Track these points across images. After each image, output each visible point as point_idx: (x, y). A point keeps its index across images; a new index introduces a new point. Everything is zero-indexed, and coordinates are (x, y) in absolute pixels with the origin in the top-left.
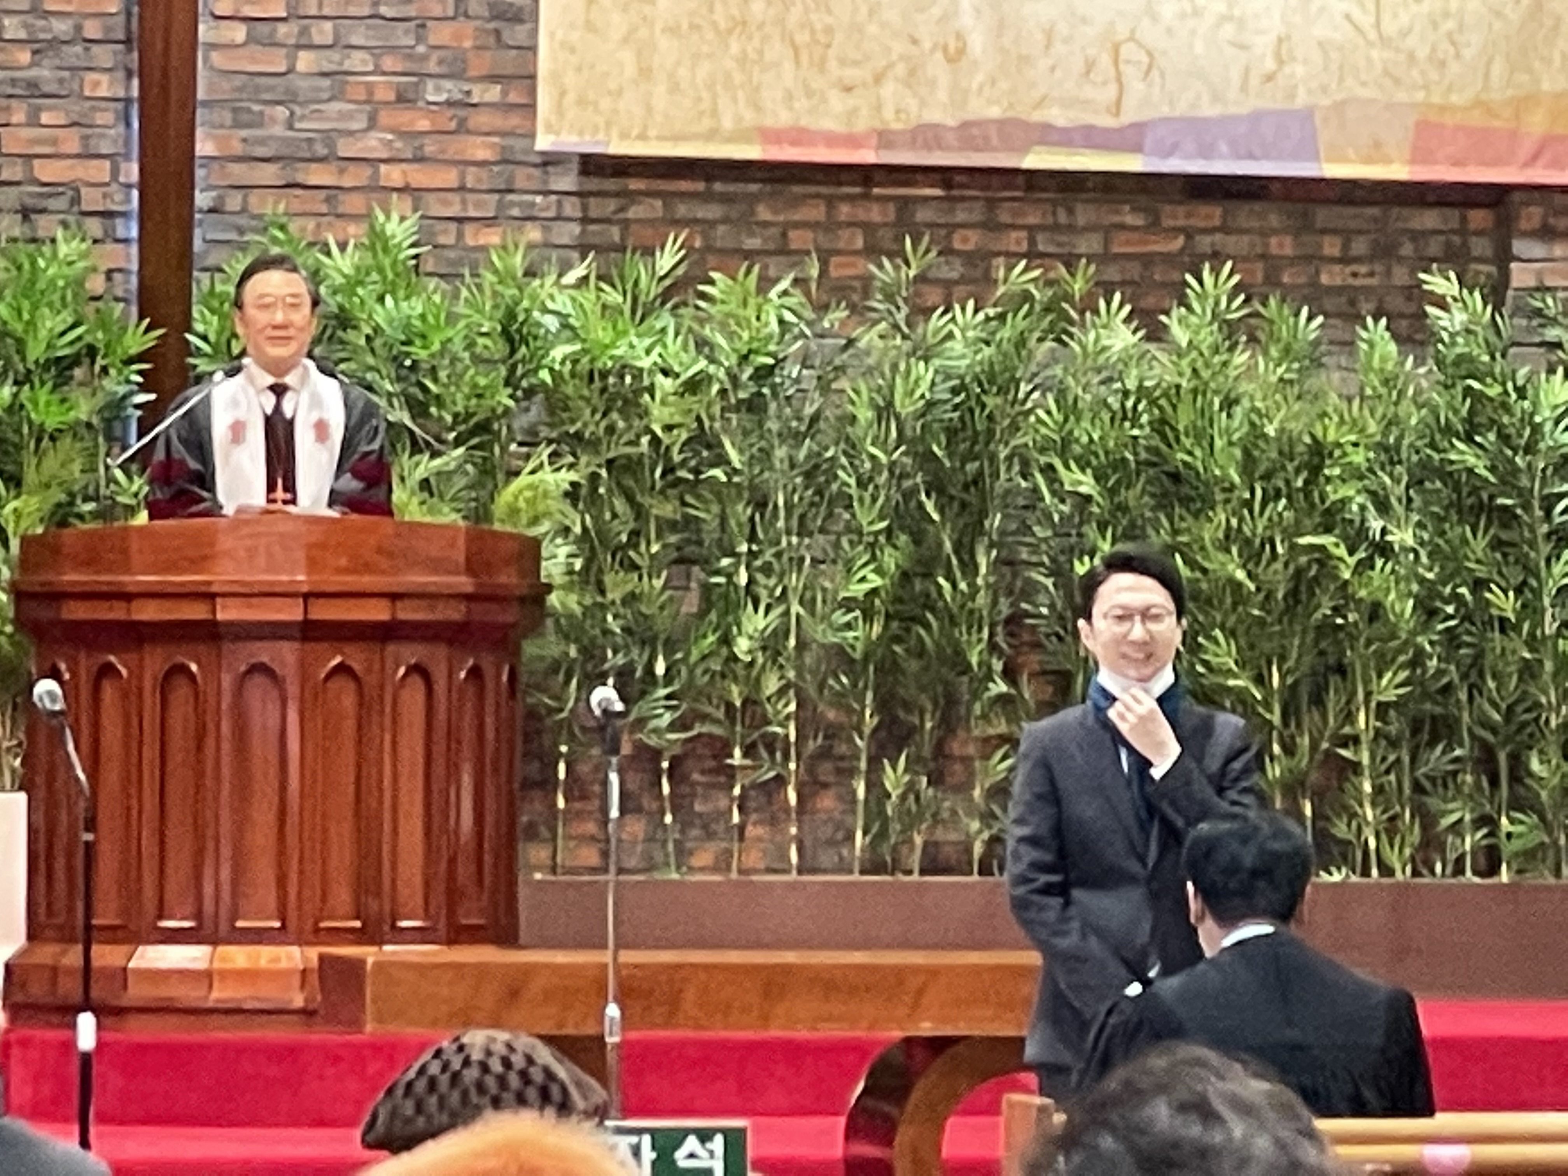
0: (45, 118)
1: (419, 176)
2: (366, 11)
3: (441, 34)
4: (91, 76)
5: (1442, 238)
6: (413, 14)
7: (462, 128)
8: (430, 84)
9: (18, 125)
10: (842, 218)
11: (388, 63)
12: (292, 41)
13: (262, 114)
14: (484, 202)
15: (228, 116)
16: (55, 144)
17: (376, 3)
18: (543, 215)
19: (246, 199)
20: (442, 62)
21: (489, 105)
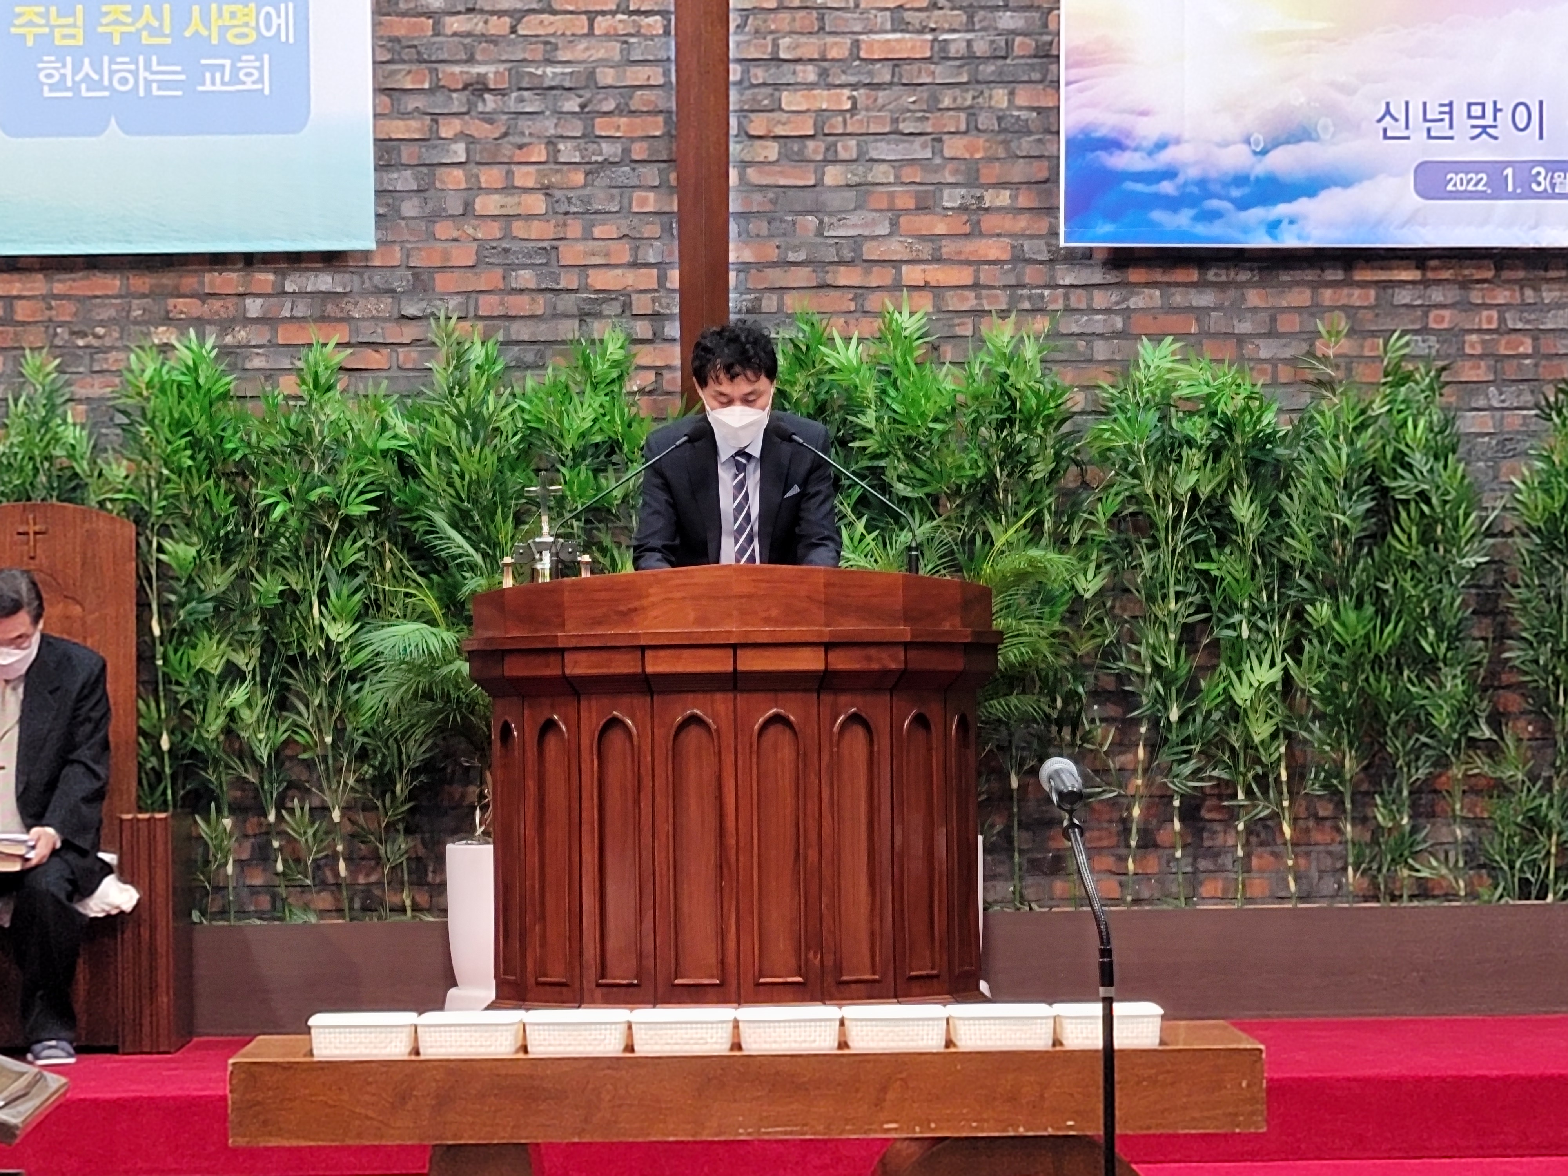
0: (597, 232)
1: (938, 275)
2: (887, 130)
3: (954, 147)
4: (637, 194)
6: (929, 130)
7: (975, 232)
8: (946, 192)
9: (576, 240)
10: (1327, 303)
11: (910, 174)
12: (820, 157)
13: (794, 223)
14: (997, 296)
15: (763, 227)
16: (607, 255)
17: (895, 121)
18: (1051, 307)
19: (781, 300)
20: (956, 172)
21: (999, 209)
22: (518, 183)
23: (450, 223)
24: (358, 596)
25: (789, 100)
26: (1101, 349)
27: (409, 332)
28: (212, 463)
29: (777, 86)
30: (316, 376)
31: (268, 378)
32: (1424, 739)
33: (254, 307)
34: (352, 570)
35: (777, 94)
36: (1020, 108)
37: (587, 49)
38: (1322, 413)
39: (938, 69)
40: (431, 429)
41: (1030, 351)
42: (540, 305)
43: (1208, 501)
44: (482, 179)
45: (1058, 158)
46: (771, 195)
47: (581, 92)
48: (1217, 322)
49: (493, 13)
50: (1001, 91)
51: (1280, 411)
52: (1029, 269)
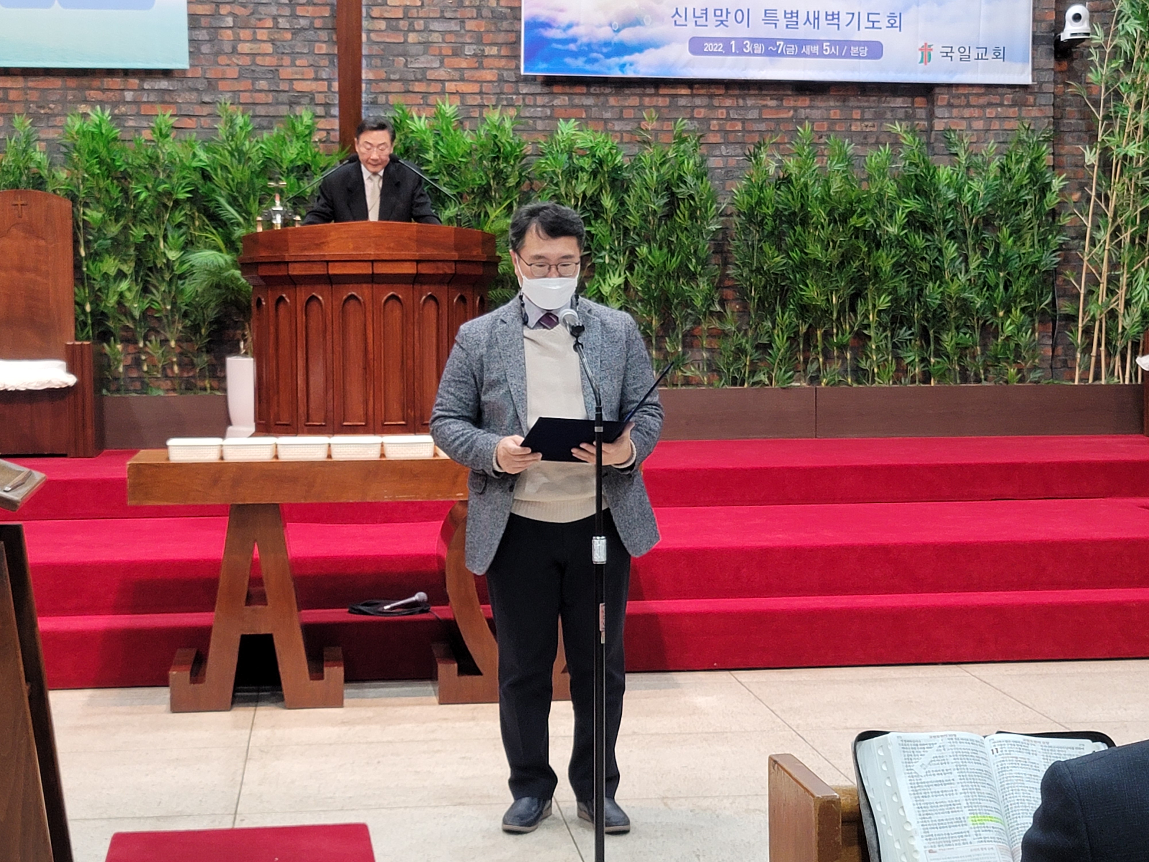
0: (298, 63)
1: (463, 87)
2: (438, 16)
3: (470, 25)
4: (317, 44)
5: (904, 110)
6: (459, 16)
7: (481, 67)
8: (467, 47)
9: (287, 66)
10: (647, 104)
11: (449, 38)
12: (406, 29)
13: (394, 60)
14: (491, 98)
15: (378, 62)
16: (303, 74)
17: (442, 12)
18: (516, 104)
19: (387, 98)
20: (471, 37)
21: (492, 56)
22: (259, 38)
23: (225, 57)
24: (183, 238)
25: (391, 1)
26: (540, 125)
27: (206, 110)
28: (109, 172)
30: (160, 130)
31: (136, 131)
32: (689, 311)
33: (129, 96)
34: (179, 226)
36: (502, 7)
38: (645, 157)
40: (218, 157)
41: (508, 124)
42: (270, 98)
43: (591, 198)
44: (241, 35)
45: (520, 32)
46: (382, 47)
48: (595, 112)
51: (624, 156)
52: (506, 85)
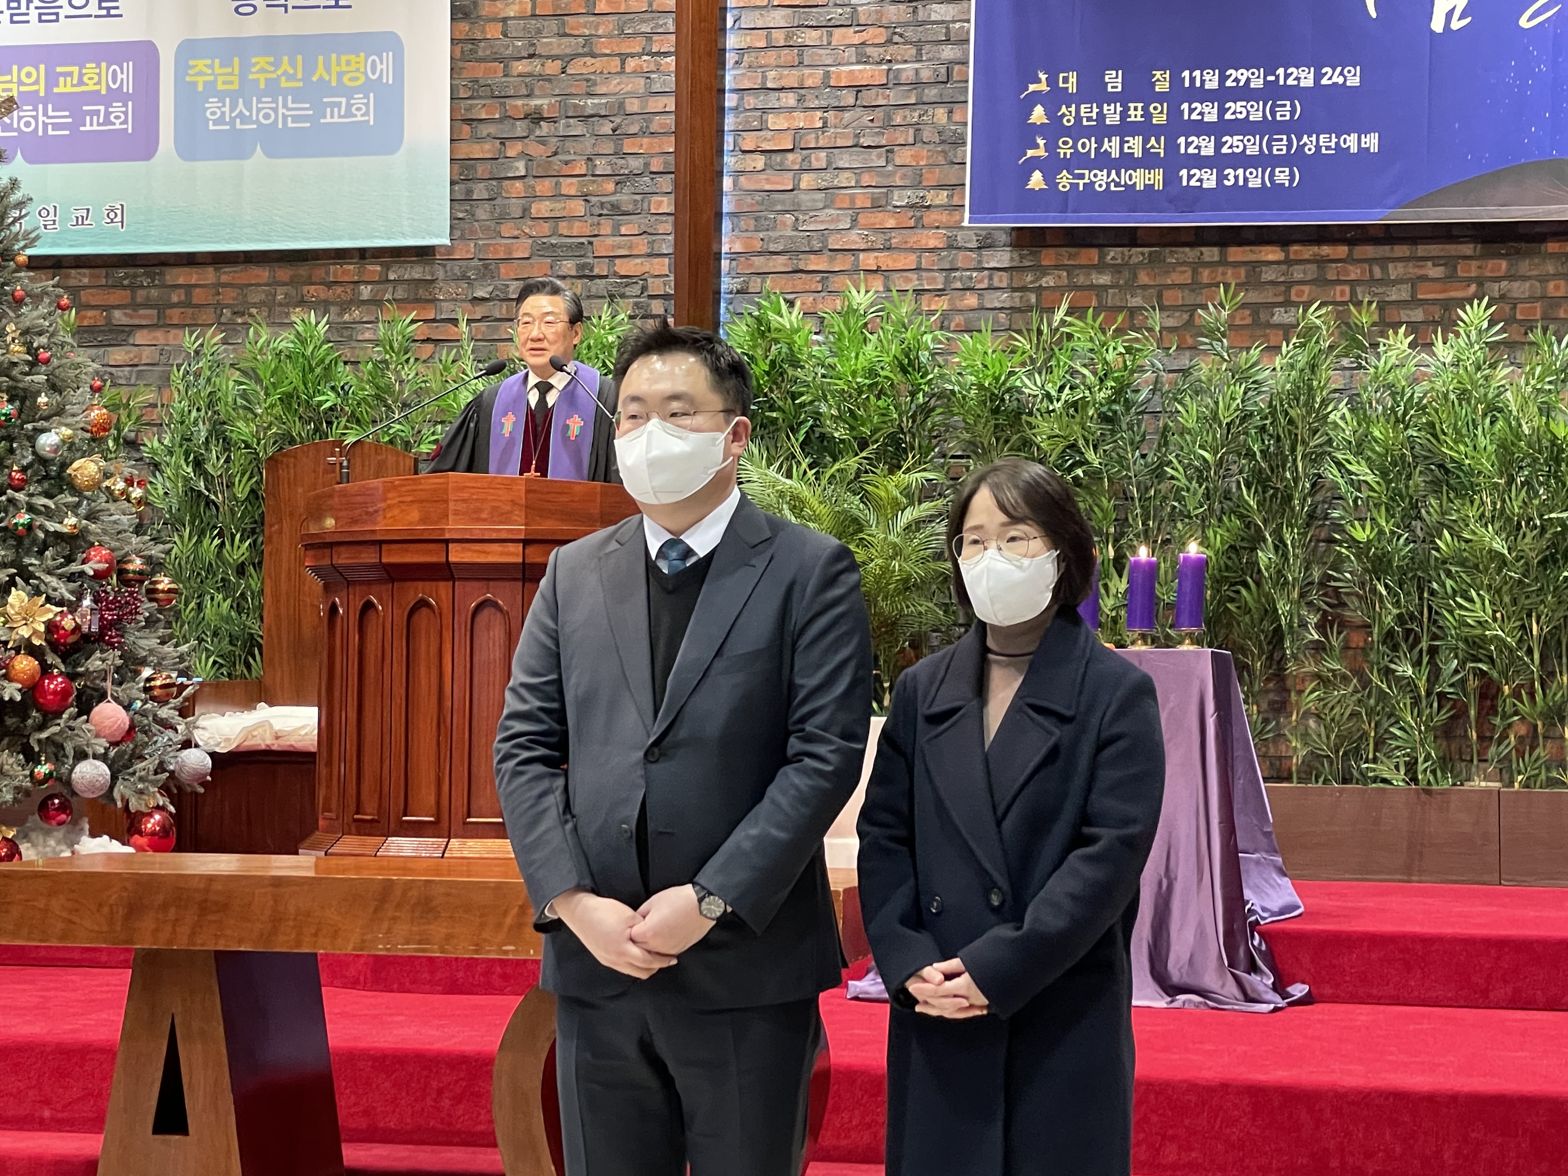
0: (624, 230)
1: (888, 261)
2: (850, 143)
3: (903, 156)
4: (655, 199)
6: (884, 142)
7: (919, 225)
8: (896, 193)
9: (607, 236)
10: (1205, 280)
11: (866, 180)
12: (797, 167)
13: (775, 220)
14: (935, 278)
15: (751, 224)
16: (630, 248)
17: (857, 136)
18: (978, 286)
19: (764, 283)
20: (904, 177)
21: (937, 206)
22: (564, 191)
23: (511, 224)
25: (774, 121)
27: (480, 311)
29: (764, 110)
33: (366, 291)
35: (765, 117)
36: (957, 124)
37: (618, 84)
39: (891, 93)
44: (537, 189)
46: (757, 198)
47: (612, 119)
48: (1113, 297)
49: (548, 57)
50: (941, 111)
52: (961, 254)
